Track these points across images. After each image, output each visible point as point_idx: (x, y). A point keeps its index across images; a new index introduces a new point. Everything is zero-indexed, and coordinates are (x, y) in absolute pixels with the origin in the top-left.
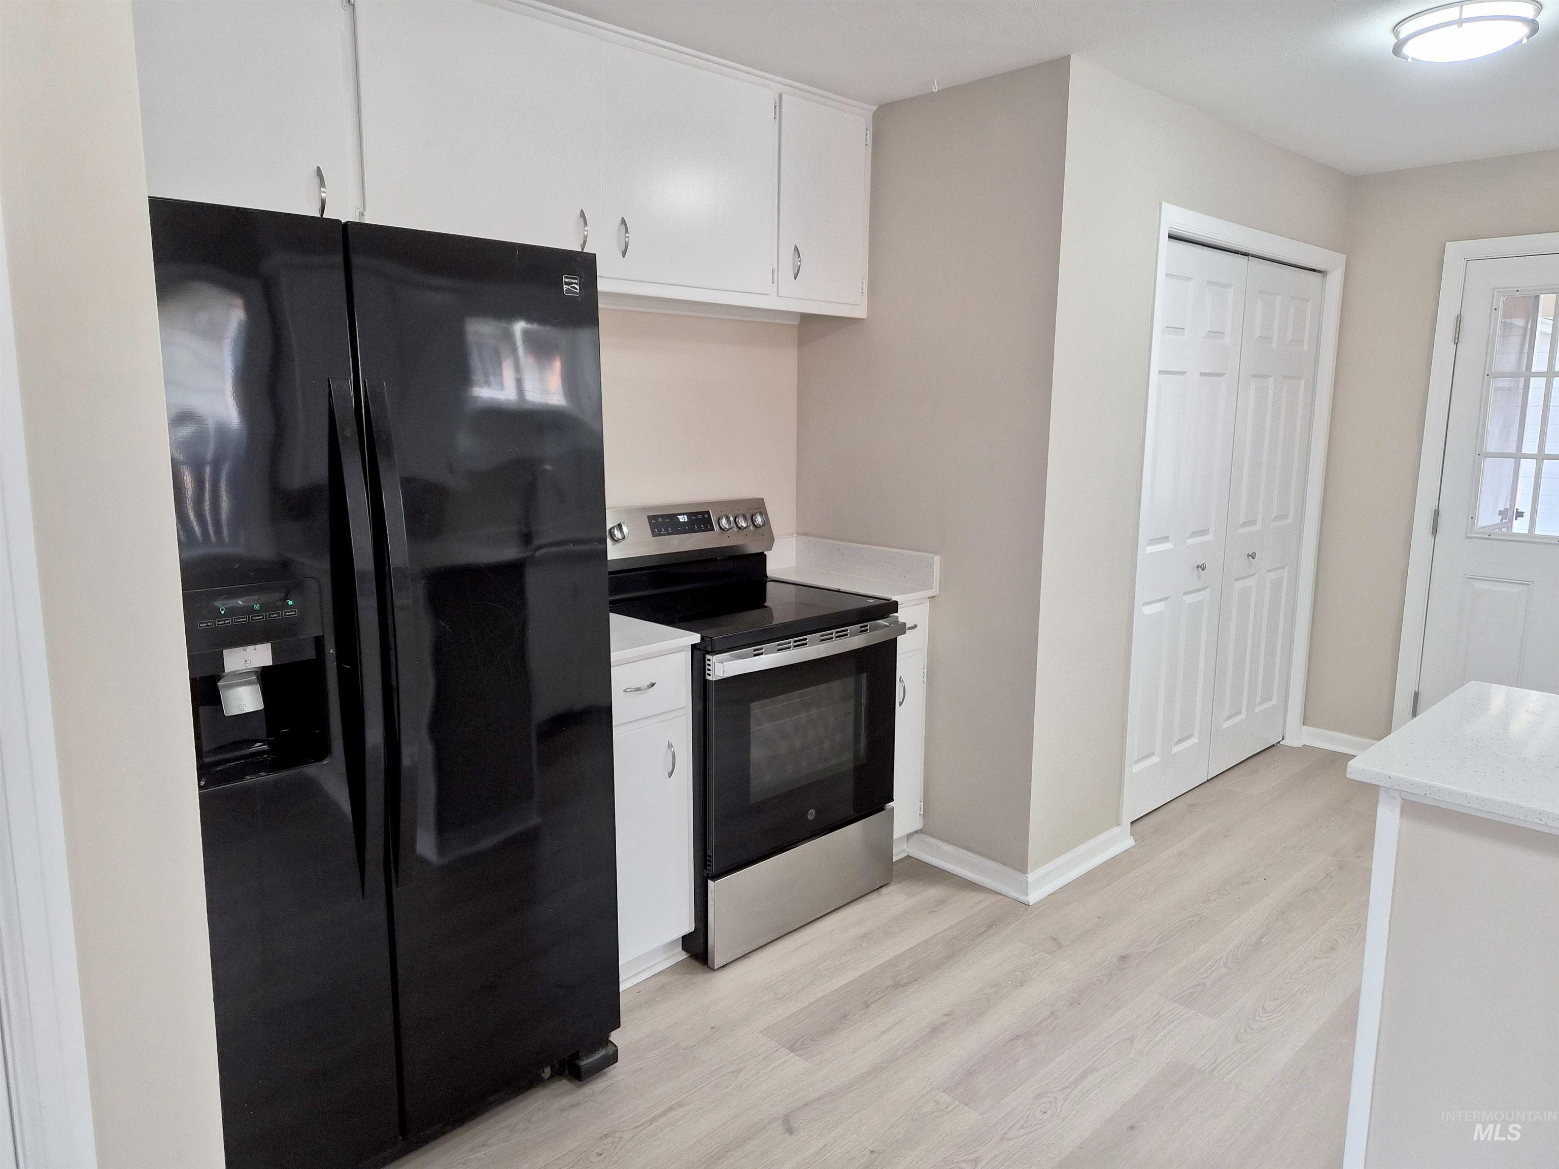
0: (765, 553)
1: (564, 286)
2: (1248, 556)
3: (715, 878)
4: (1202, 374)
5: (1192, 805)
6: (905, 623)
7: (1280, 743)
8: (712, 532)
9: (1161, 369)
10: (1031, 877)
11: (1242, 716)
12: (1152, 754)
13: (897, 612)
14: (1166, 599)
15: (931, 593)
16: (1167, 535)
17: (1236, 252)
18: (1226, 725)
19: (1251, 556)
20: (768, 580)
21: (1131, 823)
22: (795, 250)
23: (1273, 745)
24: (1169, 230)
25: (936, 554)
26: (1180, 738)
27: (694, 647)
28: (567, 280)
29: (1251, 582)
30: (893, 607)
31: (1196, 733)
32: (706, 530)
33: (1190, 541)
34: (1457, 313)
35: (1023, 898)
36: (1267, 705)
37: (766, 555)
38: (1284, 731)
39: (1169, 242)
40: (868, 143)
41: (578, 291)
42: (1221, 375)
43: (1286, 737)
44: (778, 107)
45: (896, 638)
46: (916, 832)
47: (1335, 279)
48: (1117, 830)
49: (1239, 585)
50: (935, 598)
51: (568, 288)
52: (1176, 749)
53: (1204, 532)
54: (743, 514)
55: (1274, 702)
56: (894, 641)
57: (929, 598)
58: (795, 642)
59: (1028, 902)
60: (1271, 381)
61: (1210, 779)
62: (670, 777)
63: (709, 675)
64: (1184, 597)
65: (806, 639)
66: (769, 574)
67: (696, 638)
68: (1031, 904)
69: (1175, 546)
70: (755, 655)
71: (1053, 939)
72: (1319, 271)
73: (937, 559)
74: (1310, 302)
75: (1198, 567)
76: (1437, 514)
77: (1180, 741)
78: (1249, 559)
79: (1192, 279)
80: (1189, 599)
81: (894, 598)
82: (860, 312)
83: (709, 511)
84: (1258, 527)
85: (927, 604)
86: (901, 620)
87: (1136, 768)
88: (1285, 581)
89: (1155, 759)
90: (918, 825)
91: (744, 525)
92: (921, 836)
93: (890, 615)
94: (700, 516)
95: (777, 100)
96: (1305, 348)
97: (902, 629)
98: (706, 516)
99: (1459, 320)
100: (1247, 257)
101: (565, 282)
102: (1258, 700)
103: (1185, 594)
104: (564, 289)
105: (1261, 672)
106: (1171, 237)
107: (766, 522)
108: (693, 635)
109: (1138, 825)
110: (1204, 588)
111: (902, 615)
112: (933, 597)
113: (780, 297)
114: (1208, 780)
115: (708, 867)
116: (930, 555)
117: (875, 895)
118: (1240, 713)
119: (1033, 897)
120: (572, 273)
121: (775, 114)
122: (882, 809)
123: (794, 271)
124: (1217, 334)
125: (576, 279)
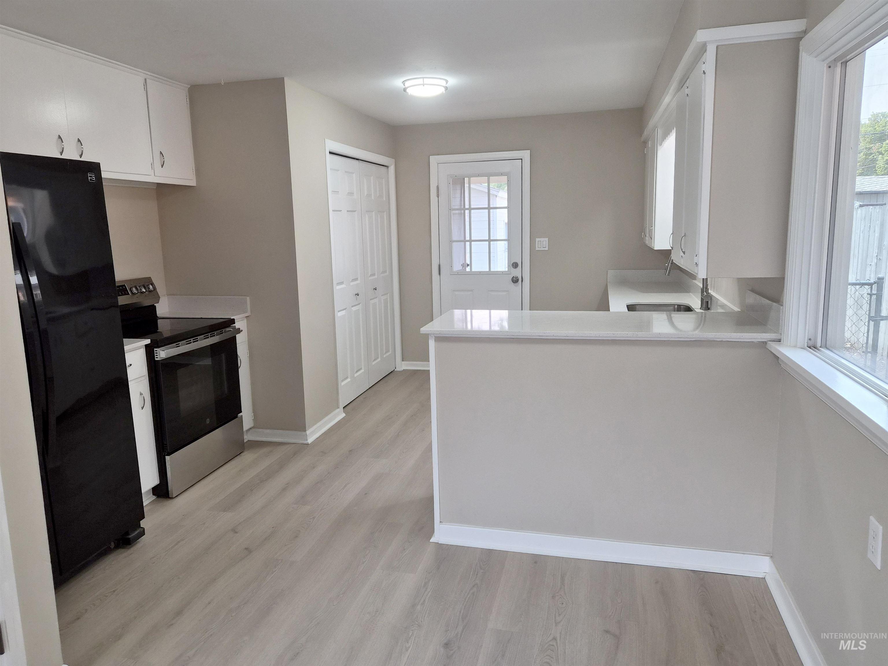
0: (155, 305)
1: (89, 178)
2: (374, 289)
3: (169, 454)
4: (348, 211)
5: (365, 398)
6: (240, 328)
7: (395, 370)
8: (128, 295)
9: (334, 209)
10: (308, 432)
11: (379, 359)
12: (347, 378)
13: (235, 324)
14: (345, 309)
15: (247, 315)
16: (343, 281)
17: (354, 158)
18: (373, 363)
19: (375, 289)
20: (158, 318)
21: (344, 408)
22: (160, 154)
23: (392, 371)
24: (329, 150)
25: (248, 296)
26: (357, 370)
27: (146, 346)
28: (90, 175)
29: (376, 301)
30: (233, 321)
31: (363, 368)
32: (125, 294)
33: (352, 284)
34: (437, 185)
35: (305, 442)
36: (388, 354)
37: (155, 306)
38: (395, 365)
39: (330, 155)
40: (188, 103)
41: (95, 180)
42: (355, 211)
43: (397, 367)
44: (145, 85)
45: (236, 336)
46: (251, 428)
47: (392, 169)
48: (338, 410)
49: (372, 302)
50: (249, 317)
51: (91, 179)
52: (356, 375)
53: (356, 279)
54: (143, 285)
55: (390, 353)
56: (235, 338)
57: (246, 317)
58: (193, 340)
59: (308, 443)
60: (374, 213)
61: (371, 387)
62: (142, 409)
63: (157, 358)
64: (352, 308)
65: (197, 338)
66: (158, 315)
67: (148, 341)
68: (309, 444)
69: (346, 285)
70: (177, 347)
71: (322, 452)
72: (385, 166)
73: (248, 298)
74: (384, 179)
75: (356, 295)
76: (439, 266)
77: (357, 372)
78: (374, 291)
79: (339, 170)
80: (354, 309)
81: (232, 318)
82: (193, 183)
83: (125, 285)
84: (376, 277)
85: (245, 321)
86: (237, 327)
87: (343, 384)
88: (389, 300)
89: (349, 380)
90: (252, 425)
91: (144, 291)
92: (253, 430)
93: (231, 325)
94: (121, 288)
95: (144, 82)
96: (384, 199)
97: (239, 331)
98: (124, 287)
99: (438, 188)
100: (358, 161)
101: (89, 176)
102: (384, 352)
103: (352, 307)
104: (89, 179)
105: (384, 338)
106: (330, 153)
107: (155, 288)
108: (145, 340)
109: (346, 409)
110: (359, 304)
111: (237, 325)
112: (248, 316)
113: (156, 176)
114: (369, 388)
115: (165, 450)
116: (246, 297)
117: (238, 457)
118: (378, 358)
119: (310, 440)
120: (91, 171)
121: (144, 88)
122: (236, 417)
123: (161, 164)
124: (351, 194)
125: (93, 174)
